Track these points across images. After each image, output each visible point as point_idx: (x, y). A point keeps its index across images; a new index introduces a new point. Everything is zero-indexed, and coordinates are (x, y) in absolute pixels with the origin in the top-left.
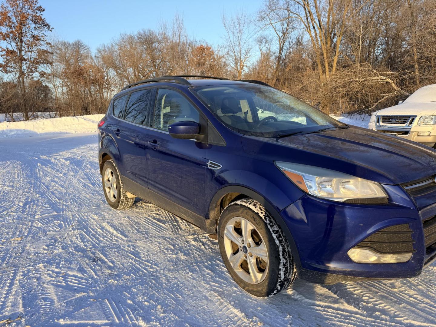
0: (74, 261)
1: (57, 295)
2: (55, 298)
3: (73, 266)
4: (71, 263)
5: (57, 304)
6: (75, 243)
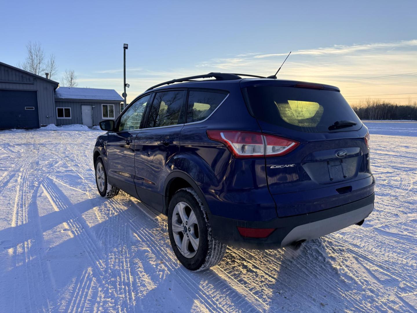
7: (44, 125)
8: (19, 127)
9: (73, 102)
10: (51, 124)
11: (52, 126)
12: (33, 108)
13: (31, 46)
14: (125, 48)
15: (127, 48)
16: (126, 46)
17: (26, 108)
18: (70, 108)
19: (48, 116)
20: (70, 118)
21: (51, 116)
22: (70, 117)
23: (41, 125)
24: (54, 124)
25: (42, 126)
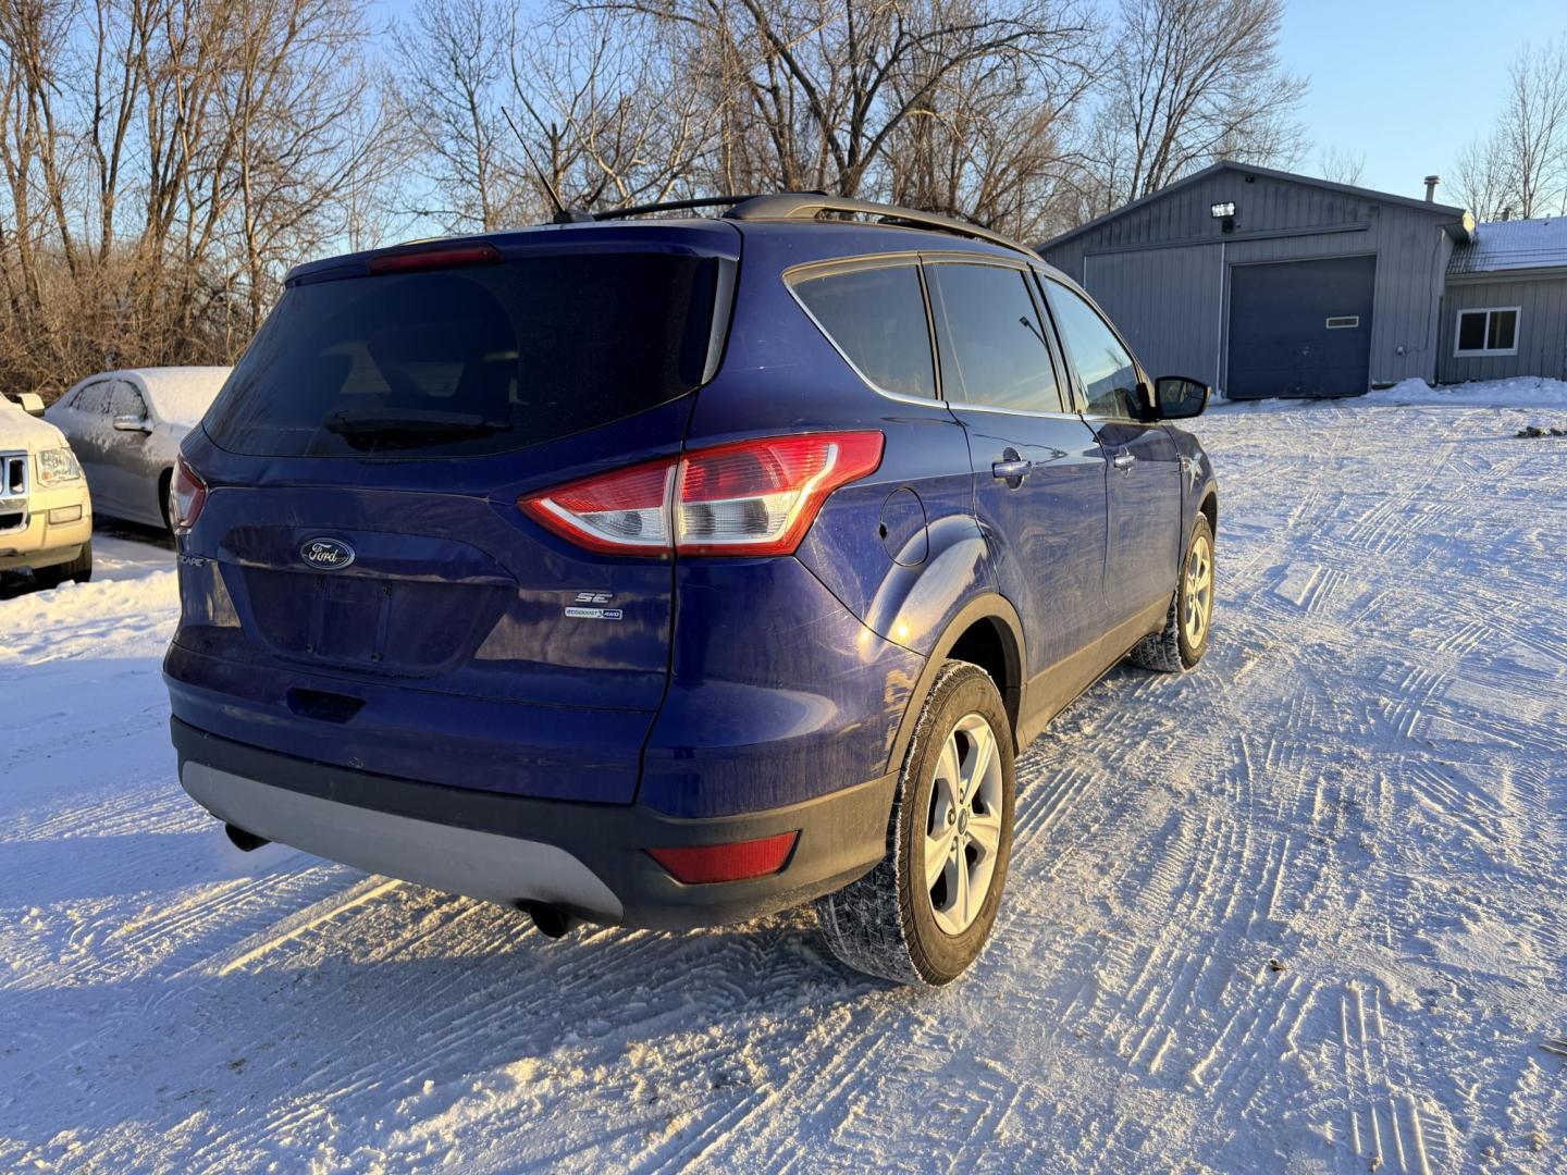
0: (1404, 830)
1: (1499, 783)
2: (1506, 780)
3: (1418, 818)
4: (1418, 828)
5: (1508, 770)
6: (1347, 882)
7: (1385, 382)
8: (1297, 392)
9: (1536, 282)
10: (1409, 381)
11: (1416, 386)
12: (1354, 322)
17: (1331, 323)
18: (1518, 310)
19: (1400, 349)
20: (1512, 352)
21: (1416, 349)
22: (1511, 346)
23: (1374, 383)
24: (1424, 378)
25: (1376, 388)
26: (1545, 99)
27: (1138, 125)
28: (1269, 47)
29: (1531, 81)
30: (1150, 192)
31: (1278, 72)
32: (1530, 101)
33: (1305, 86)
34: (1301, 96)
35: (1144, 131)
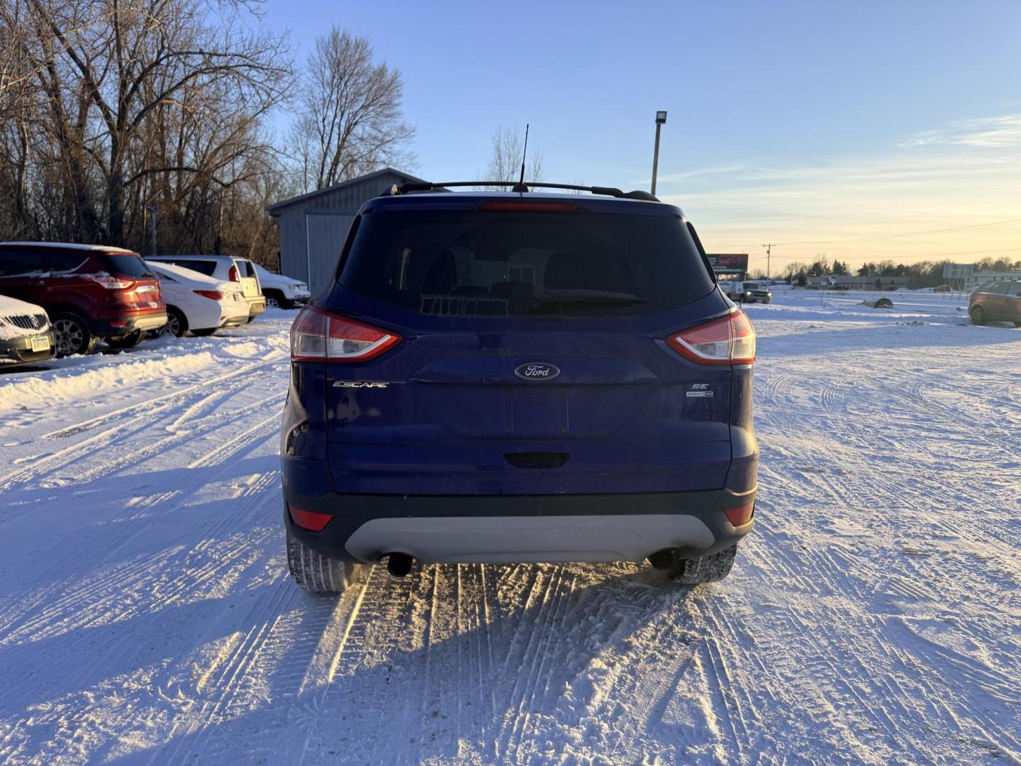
13: (499, 137)
14: (660, 121)
15: (663, 121)
16: (661, 116)
26: (509, 158)
27: (322, 137)
28: (397, 105)
29: (502, 147)
30: (331, 184)
31: (400, 121)
32: (503, 158)
33: (414, 131)
34: (412, 136)
35: (326, 141)
